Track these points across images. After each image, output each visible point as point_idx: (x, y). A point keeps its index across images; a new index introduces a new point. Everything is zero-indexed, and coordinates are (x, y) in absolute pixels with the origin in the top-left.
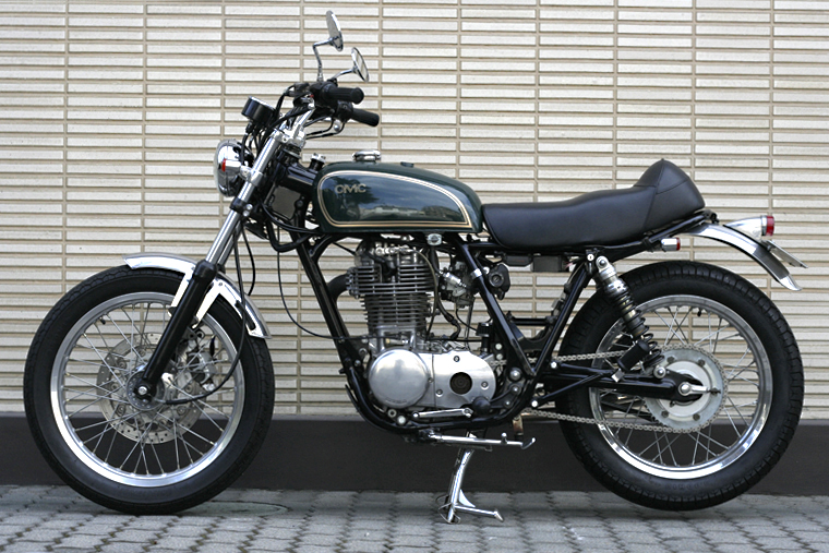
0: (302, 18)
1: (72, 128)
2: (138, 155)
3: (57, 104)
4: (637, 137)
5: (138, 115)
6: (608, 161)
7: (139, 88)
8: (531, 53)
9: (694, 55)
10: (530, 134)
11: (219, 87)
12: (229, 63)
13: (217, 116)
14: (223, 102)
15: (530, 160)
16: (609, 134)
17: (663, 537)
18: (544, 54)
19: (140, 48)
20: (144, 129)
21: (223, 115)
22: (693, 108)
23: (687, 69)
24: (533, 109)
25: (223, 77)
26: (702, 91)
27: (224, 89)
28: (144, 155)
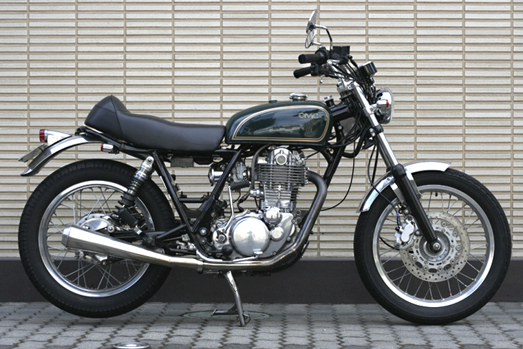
0: (270, 12)
1: (129, 82)
2: (169, 98)
3: (119, 67)
4: (478, 83)
5: (169, 73)
6: (460, 98)
7: (169, 57)
8: (412, 32)
9: (512, 32)
10: (412, 82)
11: (219, 55)
12: (225, 40)
13: (218, 73)
14: (222, 64)
15: (411, 98)
16: (460, 82)
17: (504, 329)
18: (420, 32)
19: (170, 32)
20: (173, 82)
21: (222, 73)
22: (512, 65)
23: (508, 40)
24: (413, 67)
25: (222, 49)
26: (518, 54)
27: (222, 56)
28: (173, 98)
